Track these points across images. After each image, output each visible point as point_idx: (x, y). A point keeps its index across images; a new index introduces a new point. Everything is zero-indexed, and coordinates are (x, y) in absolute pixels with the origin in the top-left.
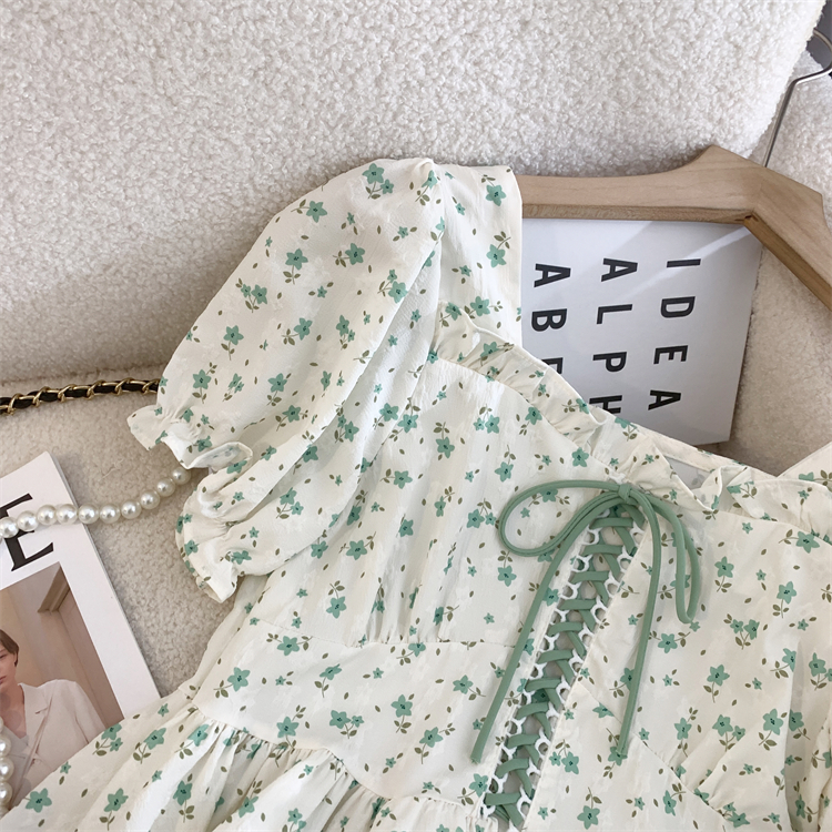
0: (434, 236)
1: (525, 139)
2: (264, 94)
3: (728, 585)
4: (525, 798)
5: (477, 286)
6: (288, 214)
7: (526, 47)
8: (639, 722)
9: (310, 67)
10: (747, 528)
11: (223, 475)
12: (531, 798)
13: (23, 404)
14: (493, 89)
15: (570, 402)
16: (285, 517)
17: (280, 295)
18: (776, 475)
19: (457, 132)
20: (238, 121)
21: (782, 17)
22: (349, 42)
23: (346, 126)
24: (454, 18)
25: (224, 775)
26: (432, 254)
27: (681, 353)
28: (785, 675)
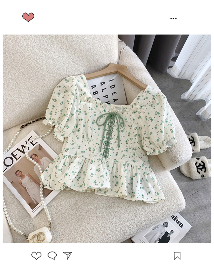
0: (76, 86)
1: (84, 70)
2: (49, 74)
3: (127, 121)
4: (108, 154)
6: (56, 88)
7: (80, 59)
8: (121, 142)
9: (54, 69)
10: (127, 113)
11: (58, 125)
13: (26, 125)
14: (77, 65)
15: (101, 103)
16: (67, 128)
17: (58, 99)
19: (75, 72)
20: (47, 78)
21: (112, 46)
23: (60, 75)
24: (70, 58)
26: (76, 88)
27: (115, 93)
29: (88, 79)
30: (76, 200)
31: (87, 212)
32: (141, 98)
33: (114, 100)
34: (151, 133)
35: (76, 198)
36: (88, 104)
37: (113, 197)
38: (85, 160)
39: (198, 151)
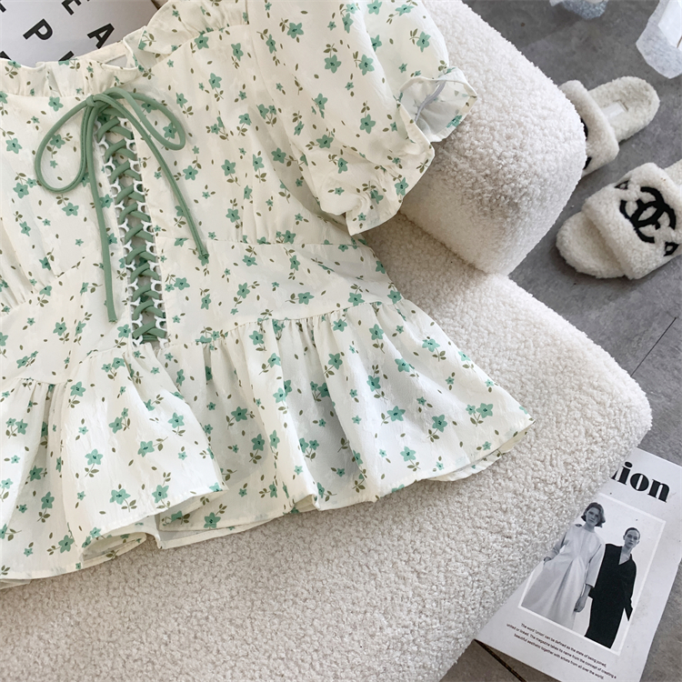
12: (164, 318)
15: (8, 69)
28: (246, 130)
30: (78, 623)
31: (154, 659)
35: (73, 612)
37: (265, 525)
39: (609, 152)
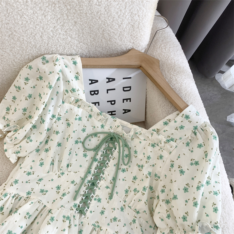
0: (58, 74)
1: (83, 49)
2: (12, 41)
3: (137, 156)
4: (86, 209)
5: (72, 85)
6: (24, 68)
7: (77, 28)
8: (116, 190)
9: (23, 34)
10: (140, 142)
11: (13, 133)
12: (88, 209)
15: (98, 113)
16: (28, 143)
17: (23, 88)
18: (147, 130)
19: (65, 47)
20: (7, 47)
21: (142, 18)
22: (31, 28)
23: (35, 47)
24: (57, 22)
25: (12, 205)
26: (59, 78)
27: (129, 100)
28: (148, 178)
29: (84, 67)
32: (172, 124)
33: (123, 110)
34: (175, 197)
36: (76, 109)
38: (42, 210)
